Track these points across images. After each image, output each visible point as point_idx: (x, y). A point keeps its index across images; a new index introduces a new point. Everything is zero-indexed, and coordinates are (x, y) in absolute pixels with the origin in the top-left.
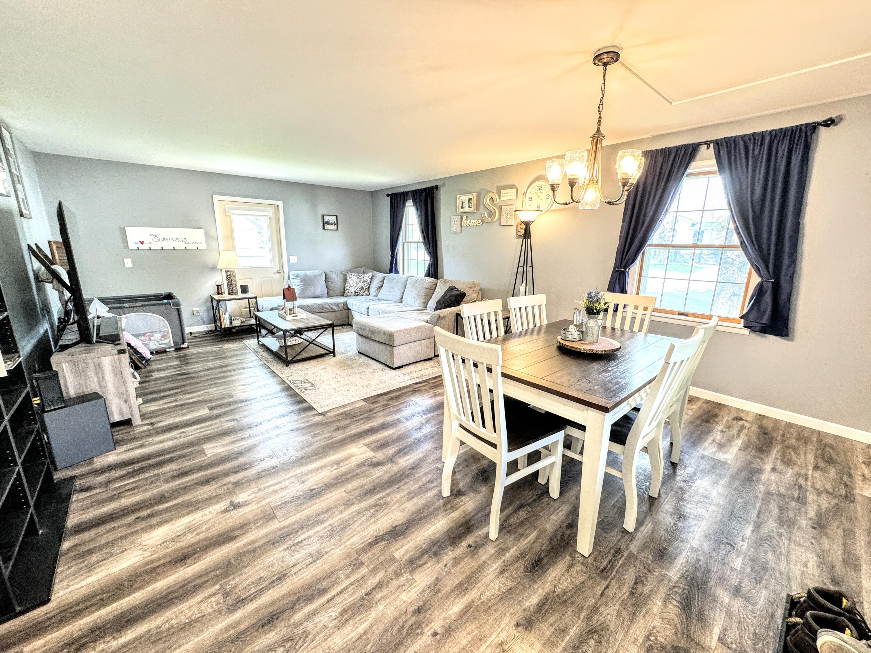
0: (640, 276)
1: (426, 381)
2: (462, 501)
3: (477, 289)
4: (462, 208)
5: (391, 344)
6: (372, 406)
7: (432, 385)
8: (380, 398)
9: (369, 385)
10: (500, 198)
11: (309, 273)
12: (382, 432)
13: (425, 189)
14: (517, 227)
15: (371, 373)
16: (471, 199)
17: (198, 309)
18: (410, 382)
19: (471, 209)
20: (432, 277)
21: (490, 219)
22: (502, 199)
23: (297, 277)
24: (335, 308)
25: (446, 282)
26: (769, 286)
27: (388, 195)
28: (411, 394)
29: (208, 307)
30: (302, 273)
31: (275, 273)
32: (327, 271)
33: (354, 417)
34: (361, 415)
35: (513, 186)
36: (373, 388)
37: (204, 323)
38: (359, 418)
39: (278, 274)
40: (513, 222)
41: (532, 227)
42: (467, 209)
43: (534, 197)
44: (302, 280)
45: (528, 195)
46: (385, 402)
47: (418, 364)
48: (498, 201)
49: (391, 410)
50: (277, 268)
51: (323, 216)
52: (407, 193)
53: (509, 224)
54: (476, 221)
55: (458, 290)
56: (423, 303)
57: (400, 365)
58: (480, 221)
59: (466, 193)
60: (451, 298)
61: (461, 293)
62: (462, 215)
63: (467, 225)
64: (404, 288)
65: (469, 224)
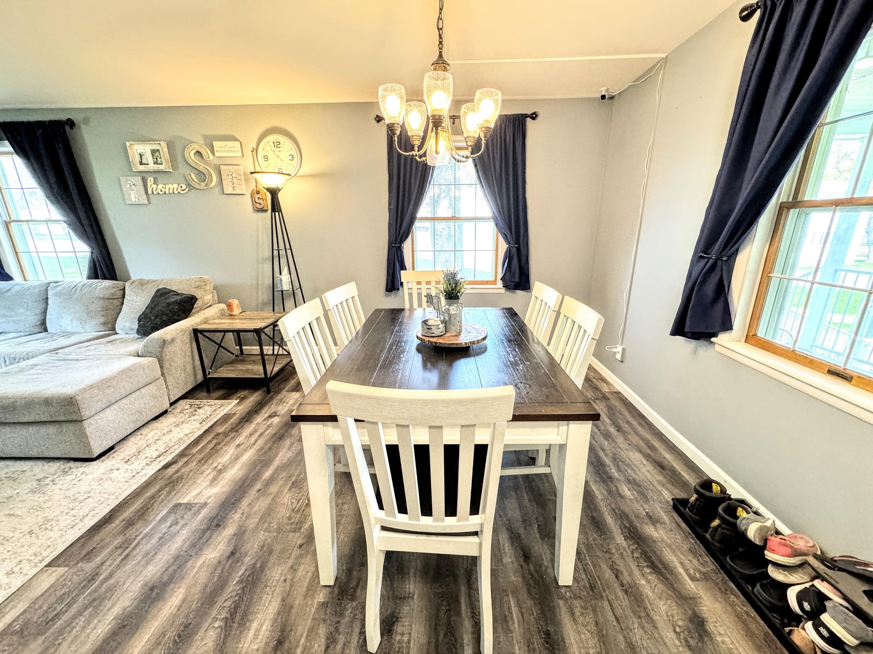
0: (413, 251)
1: (182, 454)
2: (403, 634)
3: (209, 287)
4: (141, 163)
5: (74, 417)
6: (89, 567)
7: (199, 457)
8: (97, 538)
9: (47, 520)
10: (213, 153)
12: (154, 611)
14: (252, 196)
15: (33, 491)
18: (151, 471)
19: (161, 167)
20: (105, 278)
21: (203, 185)
22: (217, 154)
25: (142, 283)
26: (514, 250)
28: (170, 492)
33: (49, 622)
34: (69, 605)
35: (233, 138)
36: (65, 521)
38: (65, 618)
40: (246, 189)
41: (281, 196)
43: (270, 155)
45: (261, 154)
46: (119, 540)
47: (144, 431)
48: (211, 157)
49: (145, 547)
53: (238, 191)
54: (175, 186)
55: (178, 294)
56: (104, 324)
57: (107, 447)
58: (184, 187)
59: (143, 140)
60: (171, 307)
61: (187, 297)
62: (144, 175)
63: (160, 192)
64: (41, 306)
65: (163, 190)
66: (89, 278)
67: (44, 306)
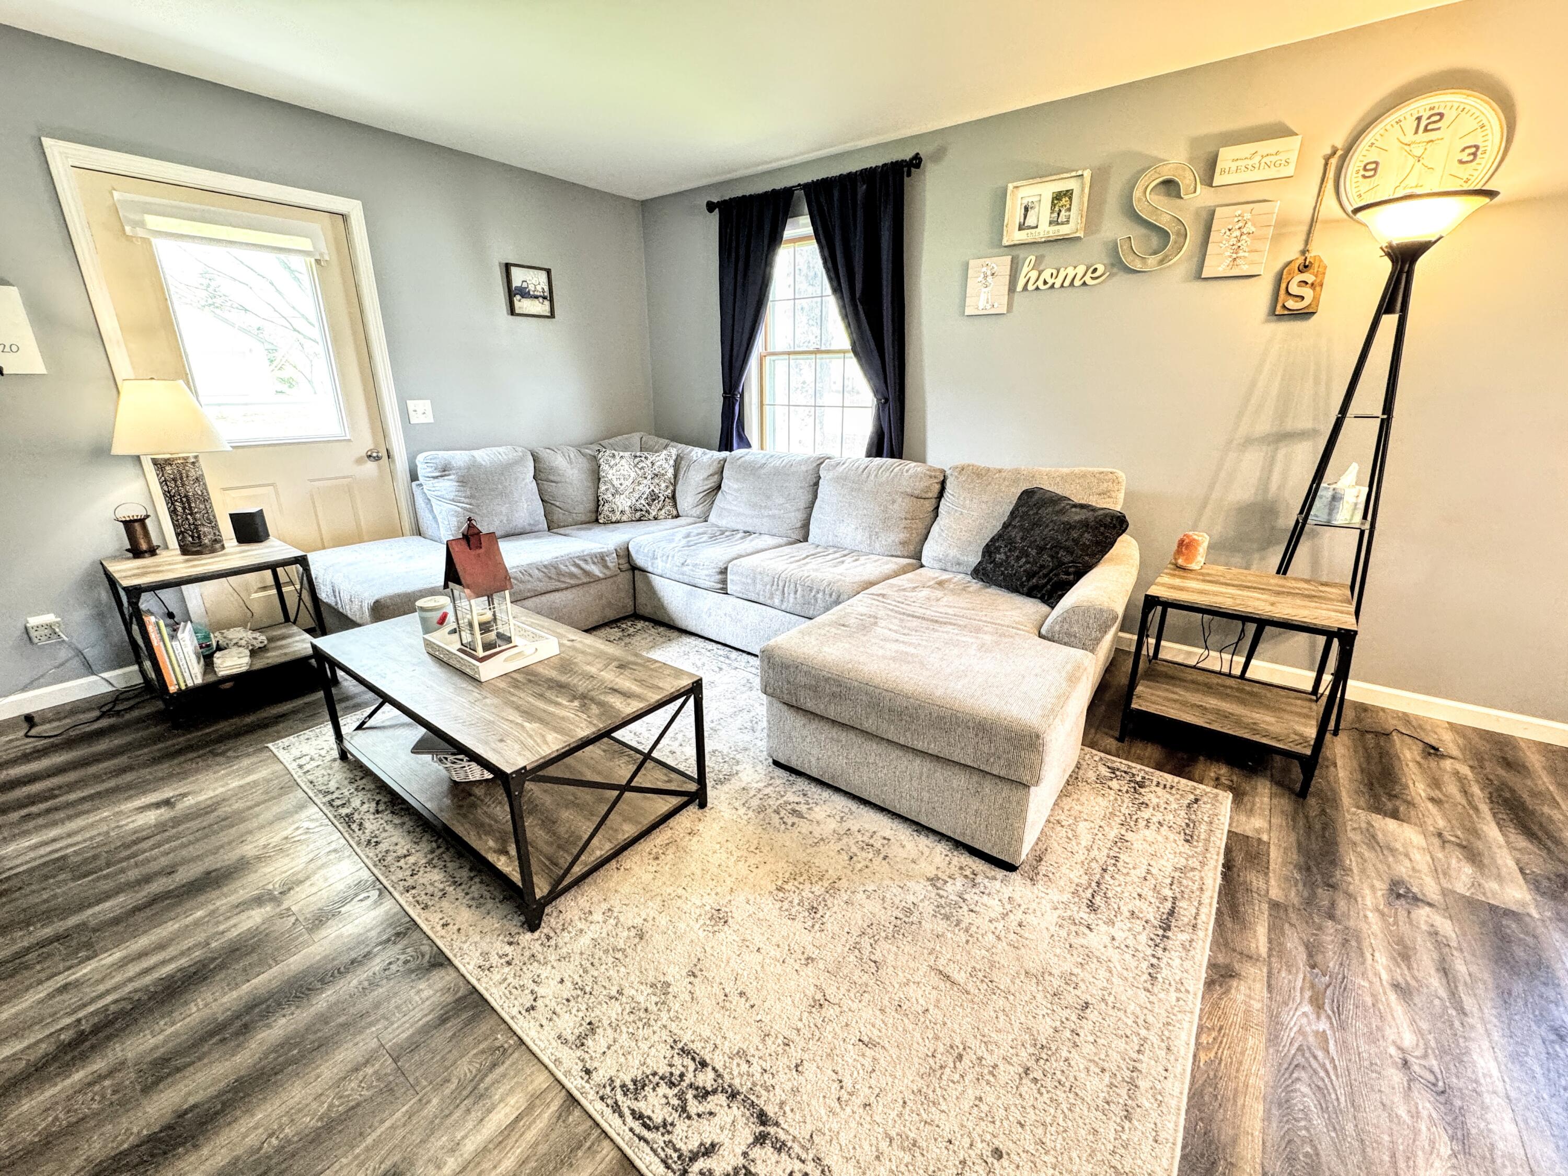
4: (1021, 226)
10: (1210, 179)
11: (483, 456)
13: (868, 174)
14: (1281, 278)
16: (1068, 194)
17: (50, 618)
19: (1064, 230)
21: (1153, 260)
22: (1220, 180)
23: (445, 471)
24: (596, 570)
27: (711, 207)
29: (98, 604)
30: (459, 458)
31: (359, 461)
32: (531, 447)
35: (1285, 131)
37: (90, 669)
39: (371, 466)
40: (1268, 262)
42: (1045, 230)
43: (1392, 158)
44: (463, 482)
48: (1202, 188)
50: (366, 443)
51: (507, 267)
52: (788, 193)
54: (1082, 269)
56: (903, 544)
58: (1102, 269)
59: (1040, 174)
60: (1075, 534)
61: (1106, 515)
62: (1016, 252)
63: (1042, 287)
64: (803, 498)
65: (1050, 281)
66: (869, 455)
67: (810, 497)
